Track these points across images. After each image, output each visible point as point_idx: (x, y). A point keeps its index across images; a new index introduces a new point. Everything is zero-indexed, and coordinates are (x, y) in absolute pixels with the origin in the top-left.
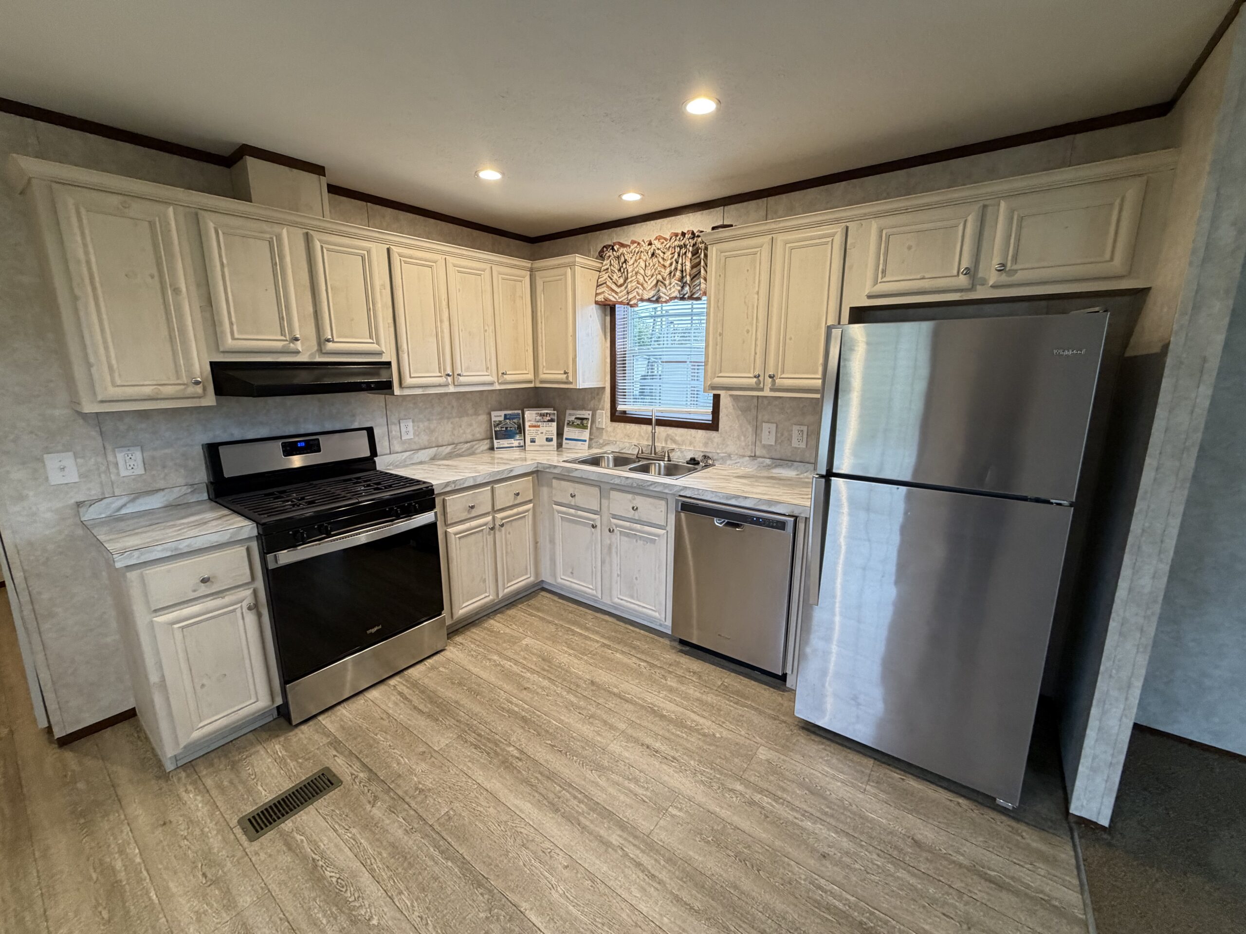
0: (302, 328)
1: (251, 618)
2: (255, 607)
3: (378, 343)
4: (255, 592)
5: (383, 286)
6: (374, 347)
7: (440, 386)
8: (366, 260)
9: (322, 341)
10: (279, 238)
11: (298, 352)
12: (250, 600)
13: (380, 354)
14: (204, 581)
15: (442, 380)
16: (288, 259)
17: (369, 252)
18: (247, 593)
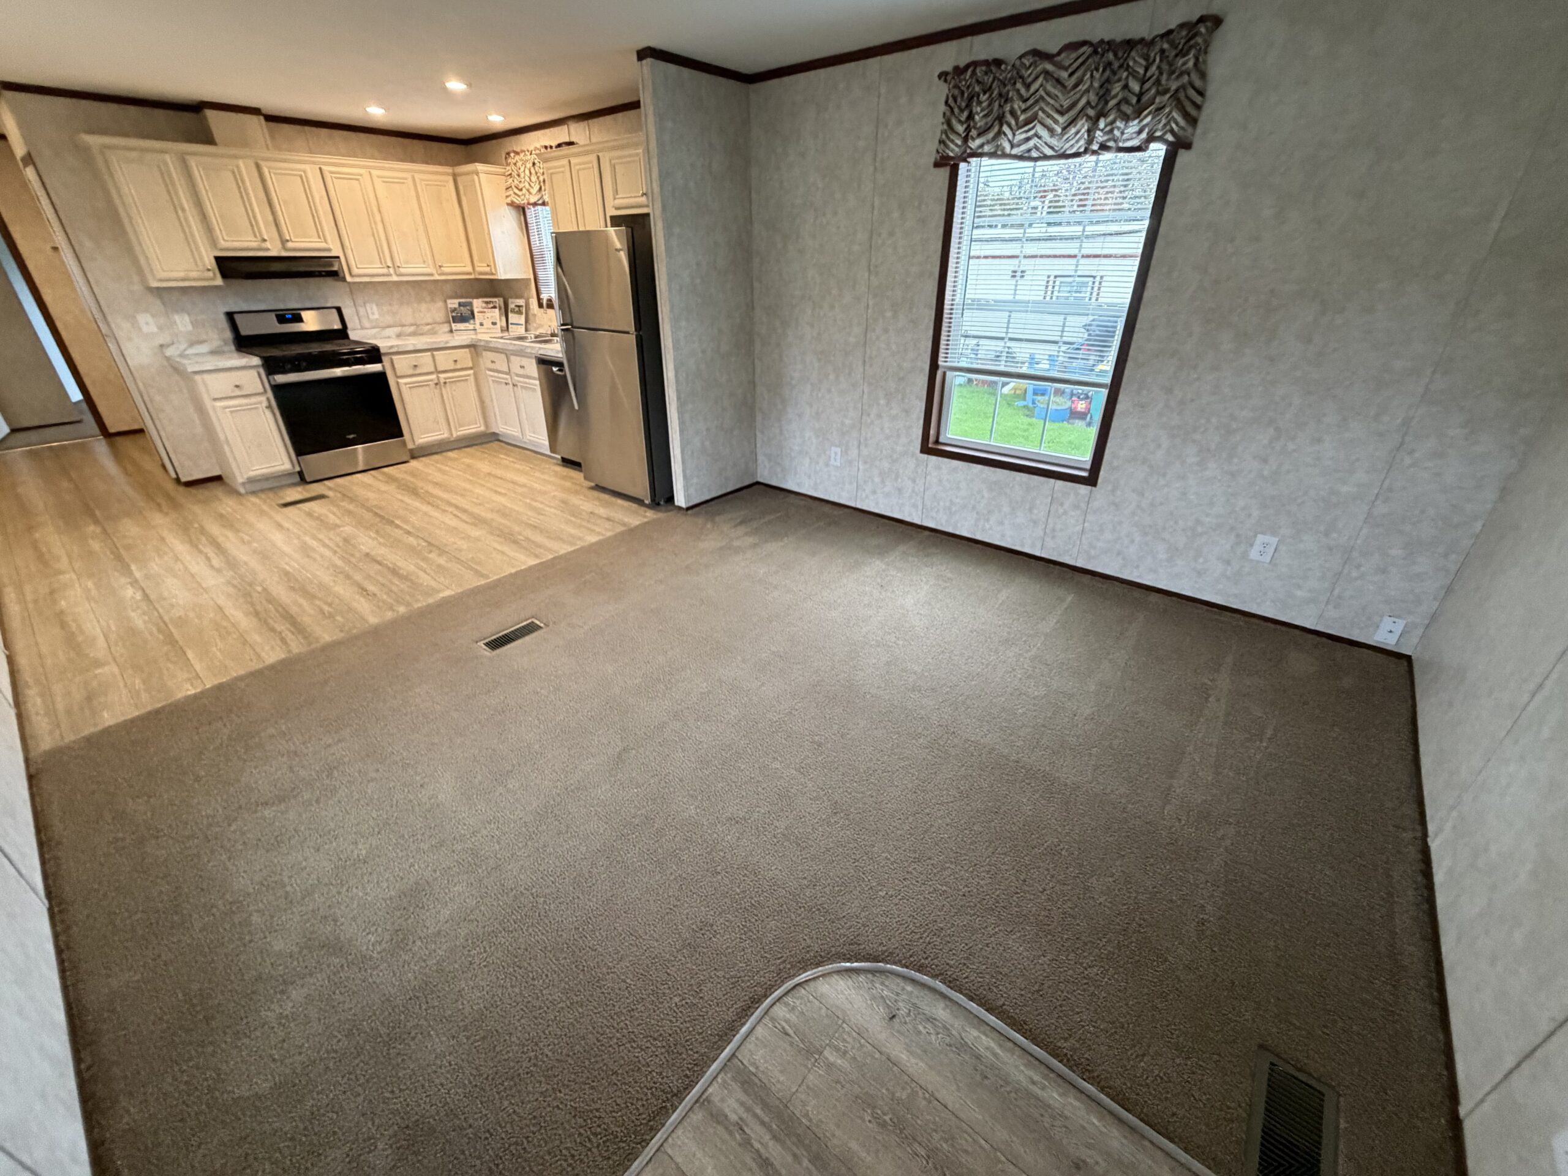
0: (268, 232)
1: (268, 413)
2: (269, 407)
3: (326, 241)
4: (268, 399)
5: (321, 198)
6: (323, 245)
7: (383, 275)
8: (304, 180)
9: (284, 242)
10: (238, 167)
11: (268, 249)
12: (265, 404)
13: (329, 250)
14: (237, 386)
15: (385, 271)
16: (248, 183)
17: (305, 172)
18: (263, 399)
